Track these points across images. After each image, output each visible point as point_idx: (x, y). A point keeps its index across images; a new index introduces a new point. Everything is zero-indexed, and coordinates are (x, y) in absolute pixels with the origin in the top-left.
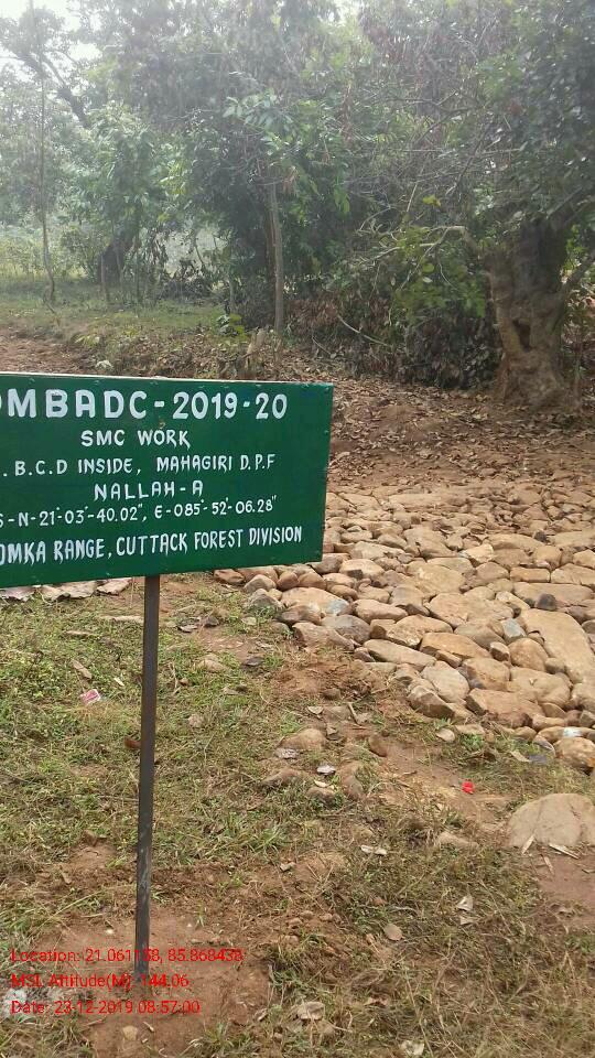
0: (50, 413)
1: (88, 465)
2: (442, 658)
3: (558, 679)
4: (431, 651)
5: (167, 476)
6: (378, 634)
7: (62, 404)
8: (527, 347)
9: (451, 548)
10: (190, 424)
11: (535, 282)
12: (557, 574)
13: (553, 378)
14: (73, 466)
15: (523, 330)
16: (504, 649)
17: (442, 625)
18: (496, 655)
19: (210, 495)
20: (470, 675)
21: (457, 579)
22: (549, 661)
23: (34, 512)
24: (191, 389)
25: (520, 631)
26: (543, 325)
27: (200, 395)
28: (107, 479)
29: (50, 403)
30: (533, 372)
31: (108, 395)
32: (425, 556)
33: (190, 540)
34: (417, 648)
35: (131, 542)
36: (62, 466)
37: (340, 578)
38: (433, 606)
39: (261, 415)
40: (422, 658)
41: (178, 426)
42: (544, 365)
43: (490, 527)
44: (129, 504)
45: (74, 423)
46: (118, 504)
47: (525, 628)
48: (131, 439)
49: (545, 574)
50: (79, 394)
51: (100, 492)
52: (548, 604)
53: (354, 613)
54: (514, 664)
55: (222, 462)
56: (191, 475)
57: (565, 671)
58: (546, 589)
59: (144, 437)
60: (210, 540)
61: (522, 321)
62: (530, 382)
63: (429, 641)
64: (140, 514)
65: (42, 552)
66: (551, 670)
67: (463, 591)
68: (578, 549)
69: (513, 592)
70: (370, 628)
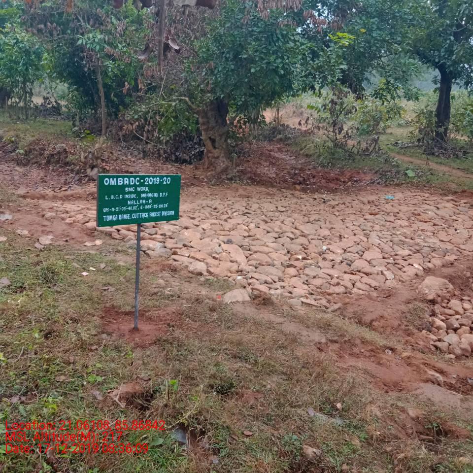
0: (119, 184)
1: (126, 196)
2: (197, 260)
3: (235, 264)
4: (193, 258)
5: (143, 199)
6: (175, 253)
7: (122, 182)
8: (215, 148)
9: (195, 225)
10: (149, 186)
11: (217, 122)
12: (232, 233)
13: (225, 160)
14: (123, 197)
15: (213, 141)
16: (217, 256)
17: (195, 250)
18: (214, 258)
19: (153, 203)
20: (207, 264)
21: (199, 235)
22: (231, 259)
23: (115, 208)
24: (149, 177)
25: (221, 251)
26: (221, 139)
27: (151, 178)
28: (130, 199)
29: (119, 181)
30: (218, 157)
31: (131, 179)
32: (187, 228)
33: (149, 214)
34: (189, 257)
35: (135, 215)
36: (121, 196)
37: (158, 236)
38: (192, 244)
39: (165, 183)
40: (191, 260)
41: (146, 186)
42: (222, 155)
43: (208, 218)
44: (135, 205)
45: (124, 186)
46: (132, 205)
47: (223, 250)
48: (136, 189)
49: (228, 233)
50: (125, 179)
51: (129, 202)
52: (229, 242)
53: (165, 247)
54: (220, 261)
55: (156, 195)
56: (149, 198)
57: (236, 262)
58: (229, 237)
59: (139, 189)
60: (153, 214)
61: (212, 137)
62: (217, 162)
63: (192, 255)
64: (137, 208)
65: (117, 218)
66: (231, 261)
67: (201, 239)
68: (239, 224)
69: (218, 239)
70: (172, 252)
